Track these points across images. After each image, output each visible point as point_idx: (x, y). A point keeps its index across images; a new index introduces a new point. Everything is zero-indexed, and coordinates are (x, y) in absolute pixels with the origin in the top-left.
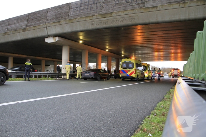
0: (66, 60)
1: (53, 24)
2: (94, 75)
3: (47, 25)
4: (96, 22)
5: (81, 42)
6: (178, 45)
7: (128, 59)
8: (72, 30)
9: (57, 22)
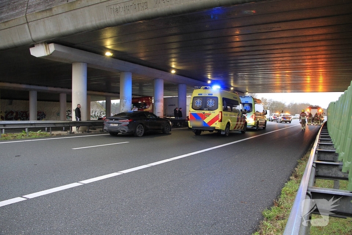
0: (79, 93)
1: (40, 16)
2: (128, 125)
3: (28, 17)
4: (123, 5)
5: (108, 54)
6: (317, 58)
7: (206, 88)
8: (77, 27)
9: (46, 10)
